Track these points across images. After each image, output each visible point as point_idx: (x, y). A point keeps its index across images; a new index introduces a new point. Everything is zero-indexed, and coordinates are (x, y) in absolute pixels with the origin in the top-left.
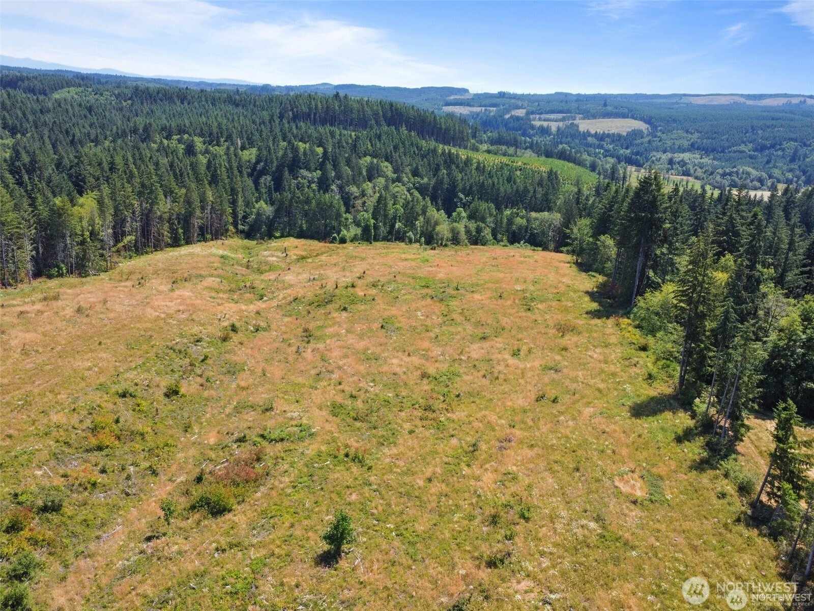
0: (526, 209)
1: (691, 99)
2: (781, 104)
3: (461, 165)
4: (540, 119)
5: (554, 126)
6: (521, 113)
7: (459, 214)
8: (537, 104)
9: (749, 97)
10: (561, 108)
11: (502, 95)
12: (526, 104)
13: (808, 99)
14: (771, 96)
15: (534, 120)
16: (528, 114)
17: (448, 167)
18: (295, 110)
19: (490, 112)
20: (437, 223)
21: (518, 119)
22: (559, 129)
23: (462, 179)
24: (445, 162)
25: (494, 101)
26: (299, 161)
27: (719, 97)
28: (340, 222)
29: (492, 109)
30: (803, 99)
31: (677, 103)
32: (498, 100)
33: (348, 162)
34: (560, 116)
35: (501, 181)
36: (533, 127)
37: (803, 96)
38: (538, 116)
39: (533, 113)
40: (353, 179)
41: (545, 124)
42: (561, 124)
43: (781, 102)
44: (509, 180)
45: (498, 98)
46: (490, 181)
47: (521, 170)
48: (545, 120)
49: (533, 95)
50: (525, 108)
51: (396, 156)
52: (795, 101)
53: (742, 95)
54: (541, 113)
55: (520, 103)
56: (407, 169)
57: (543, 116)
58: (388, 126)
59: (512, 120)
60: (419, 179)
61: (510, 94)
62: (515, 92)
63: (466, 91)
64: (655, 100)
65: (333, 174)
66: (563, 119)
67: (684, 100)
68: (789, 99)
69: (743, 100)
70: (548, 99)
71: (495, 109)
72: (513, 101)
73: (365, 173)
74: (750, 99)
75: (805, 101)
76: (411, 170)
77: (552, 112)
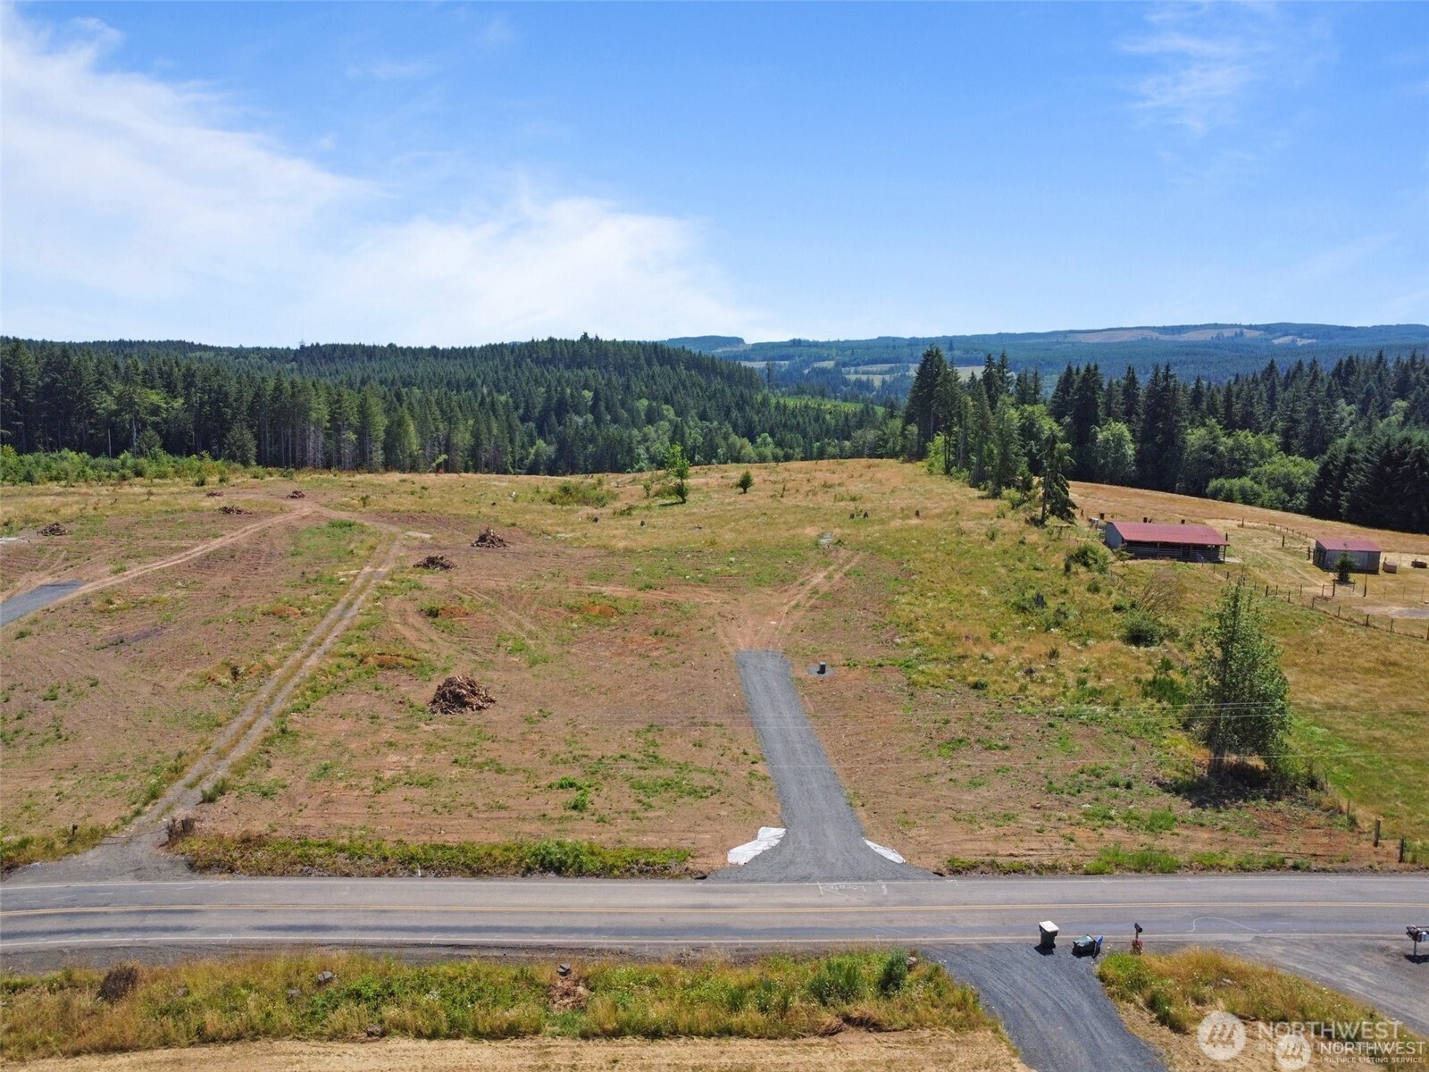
0: (838, 439)
1: (1081, 338)
2: (1209, 338)
3: (756, 406)
4: (856, 373)
5: (877, 381)
6: (829, 364)
7: (764, 440)
8: (849, 352)
9: (1164, 330)
10: (885, 356)
11: (796, 343)
12: (833, 353)
13: (1245, 330)
14: (1196, 328)
15: (849, 373)
16: (837, 364)
17: (741, 409)
18: (534, 356)
19: (781, 367)
20: (742, 447)
21: (823, 371)
22: (884, 382)
23: (760, 421)
24: (737, 404)
25: (785, 351)
26: (566, 404)
27: (1119, 332)
28: (632, 457)
29: (782, 363)
30: (1238, 330)
31: (1058, 343)
32: (792, 351)
33: (623, 405)
34: (886, 367)
35: (807, 420)
36: (846, 383)
37: (1240, 326)
38: (853, 369)
39: (845, 365)
40: (633, 422)
41: (864, 378)
42: (887, 377)
43: (1208, 336)
44: (817, 419)
45: (791, 346)
46: (794, 421)
47: (830, 413)
48: (863, 373)
49: (843, 342)
50: (832, 360)
51: (677, 397)
52: (1227, 333)
53: (1154, 329)
54: (858, 365)
55: (825, 353)
56: (693, 412)
57: (860, 369)
58: (661, 365)
59: (814, 374)
60: (708, 423)
61: (808, 341)
62: (816, 339)
63: (739, 341)
64: (1028, 341)
65: (609, 417)
66: (890, 371)
67: (1070, 339)
68: (1220, 331)
69: (1156, 335)
70: (867, 345)
71: (787, 362)
72: (813, 350)
73: (643, 417)
74: (1167, 334)
75: (1242, 334)
76: (697, 413)
77: (874, 362)
